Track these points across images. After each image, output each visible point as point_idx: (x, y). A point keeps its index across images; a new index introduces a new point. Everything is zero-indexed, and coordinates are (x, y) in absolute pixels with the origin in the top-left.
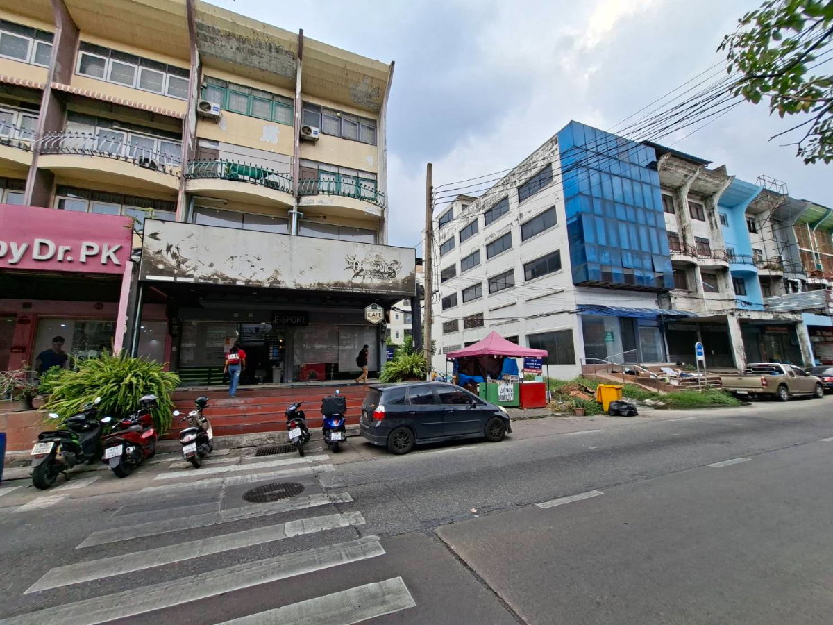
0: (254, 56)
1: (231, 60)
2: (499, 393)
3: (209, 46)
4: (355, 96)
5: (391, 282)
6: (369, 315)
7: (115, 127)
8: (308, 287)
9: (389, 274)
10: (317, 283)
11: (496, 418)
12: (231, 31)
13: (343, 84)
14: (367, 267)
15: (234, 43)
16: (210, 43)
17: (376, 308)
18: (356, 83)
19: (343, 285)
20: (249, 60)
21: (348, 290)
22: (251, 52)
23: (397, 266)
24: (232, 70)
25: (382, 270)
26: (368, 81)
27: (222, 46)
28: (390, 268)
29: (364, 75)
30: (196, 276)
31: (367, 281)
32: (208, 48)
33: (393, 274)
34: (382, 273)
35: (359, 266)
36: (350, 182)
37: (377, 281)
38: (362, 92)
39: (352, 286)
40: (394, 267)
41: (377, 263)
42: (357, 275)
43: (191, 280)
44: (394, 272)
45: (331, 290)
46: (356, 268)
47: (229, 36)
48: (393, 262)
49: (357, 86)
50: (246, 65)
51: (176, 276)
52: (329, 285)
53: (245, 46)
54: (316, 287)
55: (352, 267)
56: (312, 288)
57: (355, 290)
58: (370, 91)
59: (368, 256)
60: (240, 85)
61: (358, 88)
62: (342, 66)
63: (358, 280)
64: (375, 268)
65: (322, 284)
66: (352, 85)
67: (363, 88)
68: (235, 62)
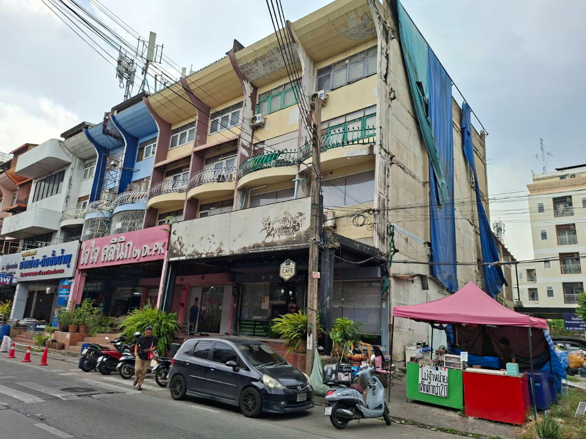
0: (274, 63)
1: (265, 75)
2: (420, 380)
3: (252, 76)
4: (352, 35)
5: (295, 236)
6: (283, 271)
7: (220, 159)
8: (237, 252)
9: (294, 227)
10: (242, 247)
11: (252, 388)
12: (255, 58)
13: (336, 34)
14: (277, 226)
15: (260, 63)
16: (251, 74)
17: (289, 264)
18: (345, 25)
19: (259, 246)
20: (273, 67)
21: (261, 250)
22: (271, 61)
23: (301, 218)
24: (271, 80)
25: (289, 226)
26: (353, 16)
27: (256, 70)
28: (295, 222)
29: (347, 13)
30: (187, 255)
31: (276, 239)
32: (252, 77)
33: (297, 227)
34: (288, 228)
35: (271, 226)
36: (337, 132)
37: (284, 238)
38: (355, 28)
39: (265, 246)
40: (298, 220)
41: (285, 219)
42: (269, 235)
43: (184, 258)
44: (298, 224)
45: (251, 252)
46: (269, 228)
47: (256, 61)
48: (298, 215)
49: (347, 26)
50: (274, 72)
51: (179, 256)
52: (249, 248)
53: (266, 60)
54: (242, 251)
55: (266, 229)
56: (240, 252)
57: (267, 250)
58: (360, 22)
59: (278, 215)
60: (278, 88)
61: (350, 27)
62: (326, 21)
63: (269, 240)
64: (283, 225)
65: (245, 248)
66: (343, 30)
67: (354, 23)
68: (268, 75)
